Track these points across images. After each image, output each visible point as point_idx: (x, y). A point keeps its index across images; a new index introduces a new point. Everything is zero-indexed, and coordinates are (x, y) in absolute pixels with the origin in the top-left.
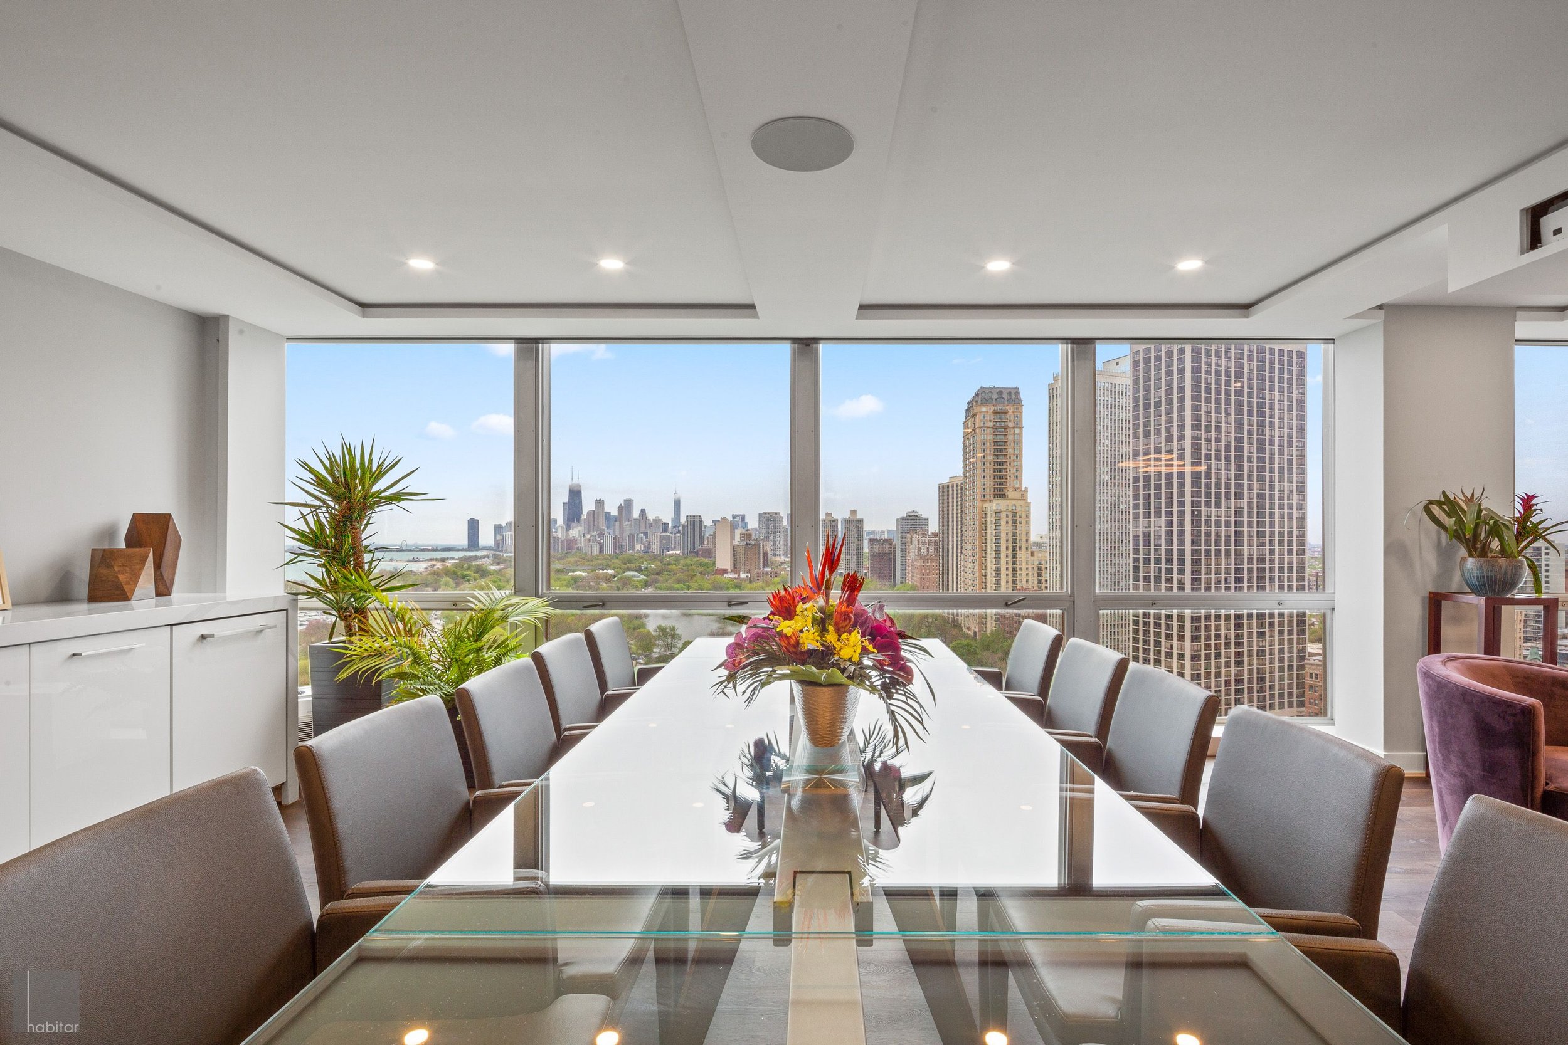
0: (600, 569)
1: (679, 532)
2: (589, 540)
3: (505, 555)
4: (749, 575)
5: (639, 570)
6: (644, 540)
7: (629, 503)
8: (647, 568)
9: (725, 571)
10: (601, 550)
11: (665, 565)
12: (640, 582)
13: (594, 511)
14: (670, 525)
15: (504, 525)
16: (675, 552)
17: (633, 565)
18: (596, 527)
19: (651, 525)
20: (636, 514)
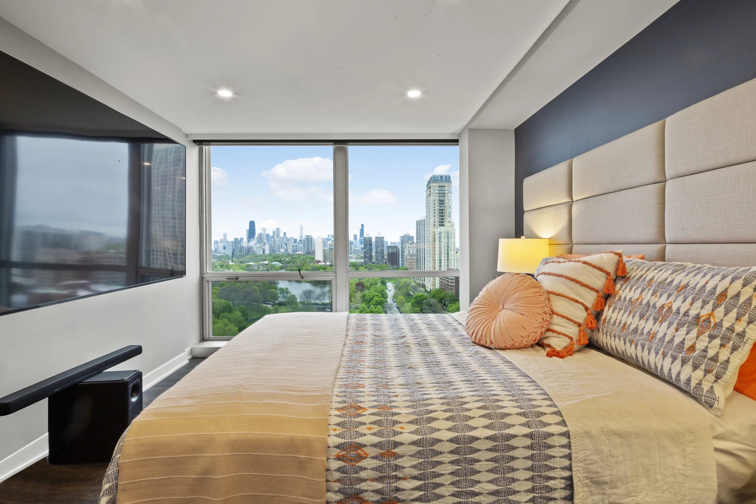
0: (261, 261)
1: (302, 243)
2: (258, 248)
3: (219, 254)
4: (330, 263)
5: (280, 261)
6: (285, 247)
7: (278, 230)
8: (284, 260)
9: (319, 262)
10: (264, 252)
11: (292, 259)
12: (279, 267)
13: (261, 233)
14: (298, 240)
15: (218, 240)
16: (299, 253)
17: (278, 259)
18: (262, 241)
19: (288, 240)
20: (282, 235)
